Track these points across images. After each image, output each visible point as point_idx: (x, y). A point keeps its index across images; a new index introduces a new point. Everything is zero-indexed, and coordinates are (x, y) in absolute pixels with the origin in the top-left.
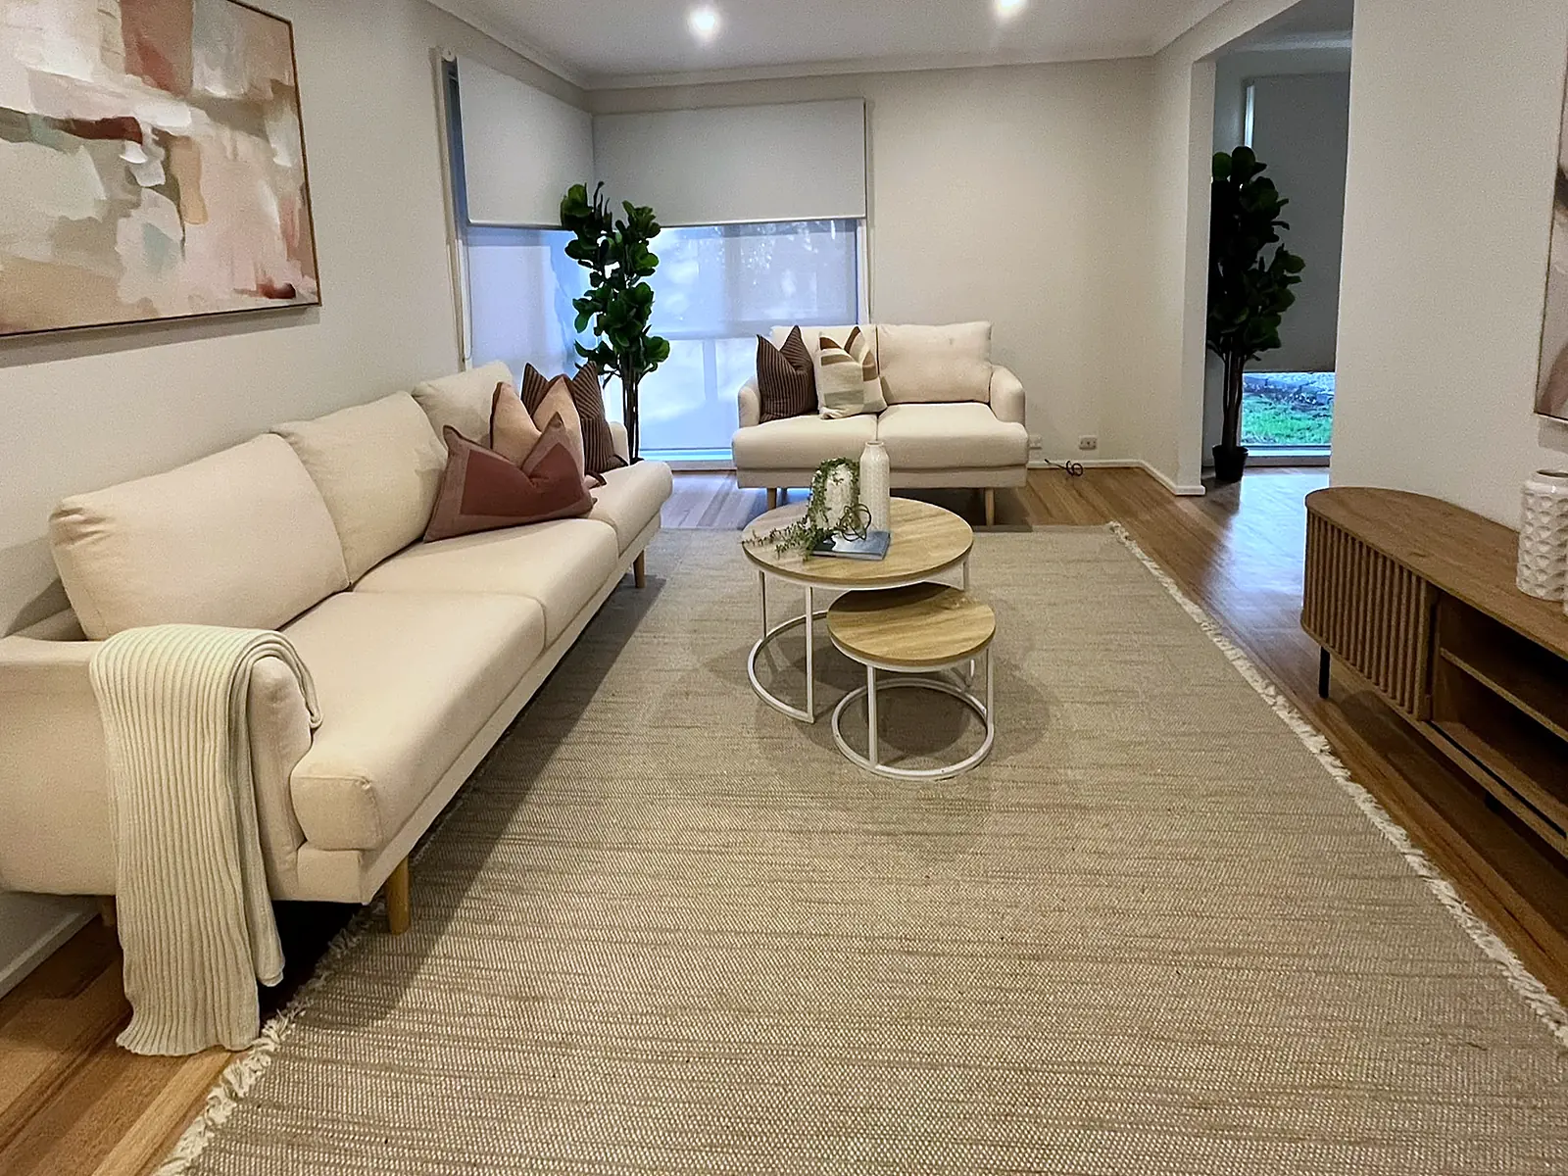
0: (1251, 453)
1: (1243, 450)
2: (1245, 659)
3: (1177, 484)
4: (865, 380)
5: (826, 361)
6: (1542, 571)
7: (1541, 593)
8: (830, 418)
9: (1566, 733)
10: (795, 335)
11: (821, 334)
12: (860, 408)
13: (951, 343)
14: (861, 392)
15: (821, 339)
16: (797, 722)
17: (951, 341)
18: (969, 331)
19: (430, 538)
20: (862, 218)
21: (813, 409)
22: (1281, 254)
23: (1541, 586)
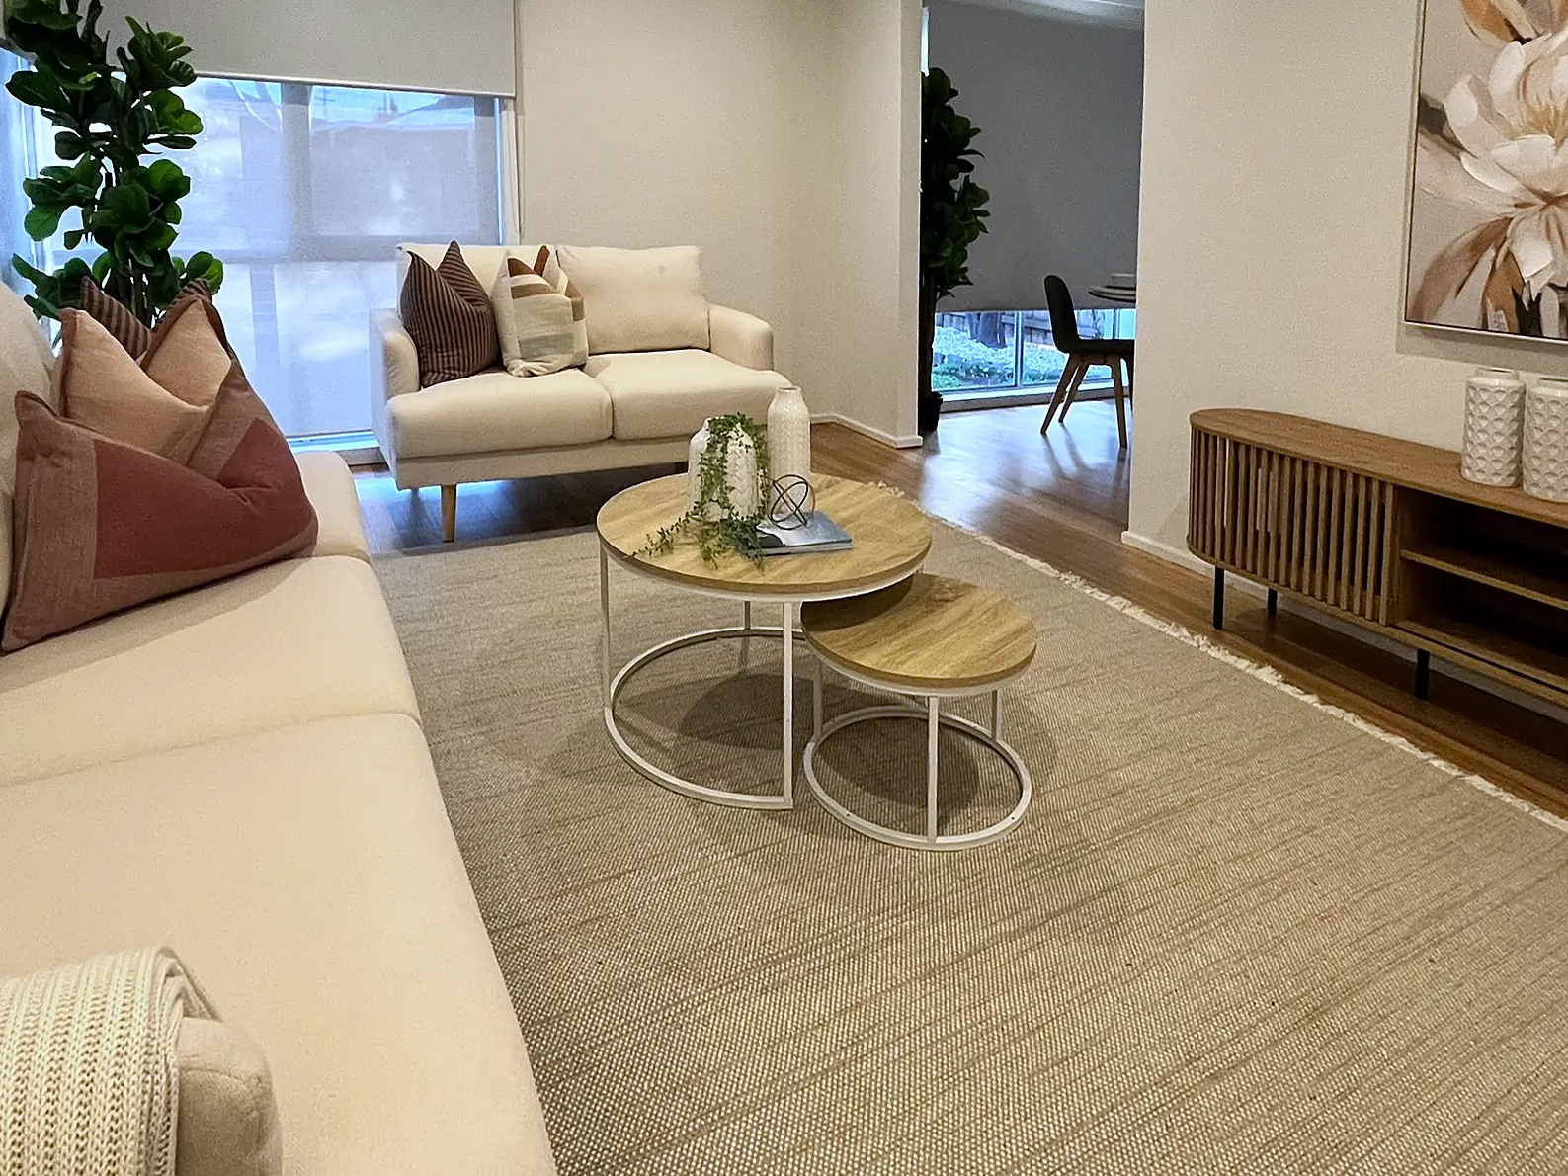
0: (945, 398)
1: (937, 395)
2: (1131, 606)
3: (896, 436)
4: (575, 320)
5: (519, 292)
6: (1497, 461)
7: (1497, 481)
8: (533, 375)
9: (1566, 602)
10: (453, 255)
11: (508, 254)
12: (567, 359)
13: (662, 271)
14: (570, 336)
15: (509, 260)
16: (770, 814)
17: (662, 269)
18: (680, 258)
19: (17, 643)
20: (511, 98)
21: (497, 364)
22: (969, 186)
23: (1496, 474)
